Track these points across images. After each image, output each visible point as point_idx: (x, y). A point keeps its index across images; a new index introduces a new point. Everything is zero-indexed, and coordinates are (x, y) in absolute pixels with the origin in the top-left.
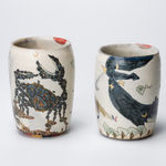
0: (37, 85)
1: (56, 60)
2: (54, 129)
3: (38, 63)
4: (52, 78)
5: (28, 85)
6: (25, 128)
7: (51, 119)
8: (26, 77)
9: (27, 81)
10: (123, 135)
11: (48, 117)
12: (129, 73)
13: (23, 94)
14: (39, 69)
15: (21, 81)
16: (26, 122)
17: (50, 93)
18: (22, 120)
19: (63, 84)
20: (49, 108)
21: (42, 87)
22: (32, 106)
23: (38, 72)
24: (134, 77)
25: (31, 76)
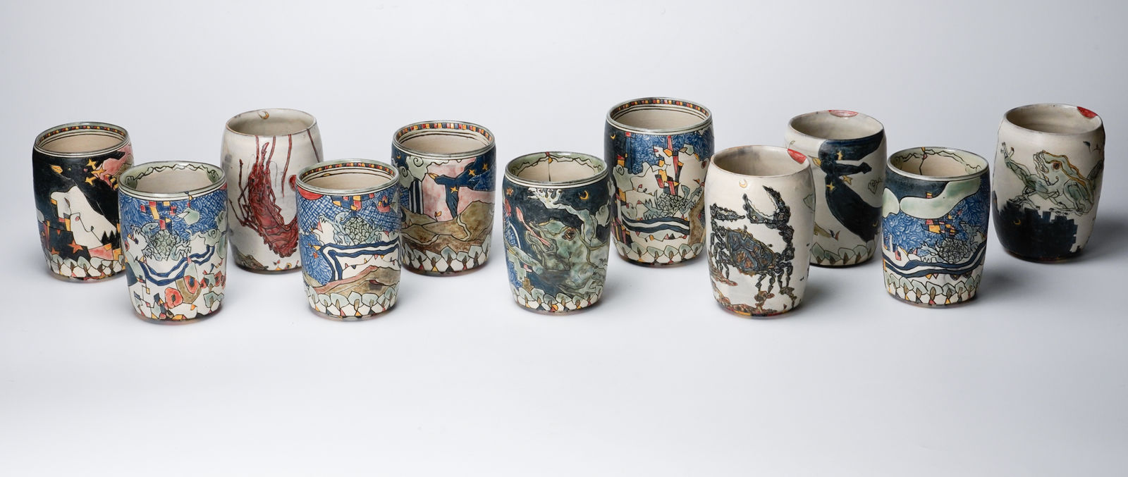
0: (743, 233)
1: (776, 195)
2: (768, 305)
3: (745, 197)
4: (768, 223)
5: (729, 230)
6: (723, 298)
7: (765, 287)
8: (726, 218)
9: (727, 224)
10: (846, 259)
11: (759, 285)
12: (857, 163)
13: (721, 245)
14: (747, 207)
15: (720, 223)
16: (725, 289)
17: (763, 247)
18: (719, 285)
19: (787, 233)
20: (762, 270)
21: (751, 237)
22: (734, 264)
23: (745, 213)
24: (865, 168)
25: (734, 217)
